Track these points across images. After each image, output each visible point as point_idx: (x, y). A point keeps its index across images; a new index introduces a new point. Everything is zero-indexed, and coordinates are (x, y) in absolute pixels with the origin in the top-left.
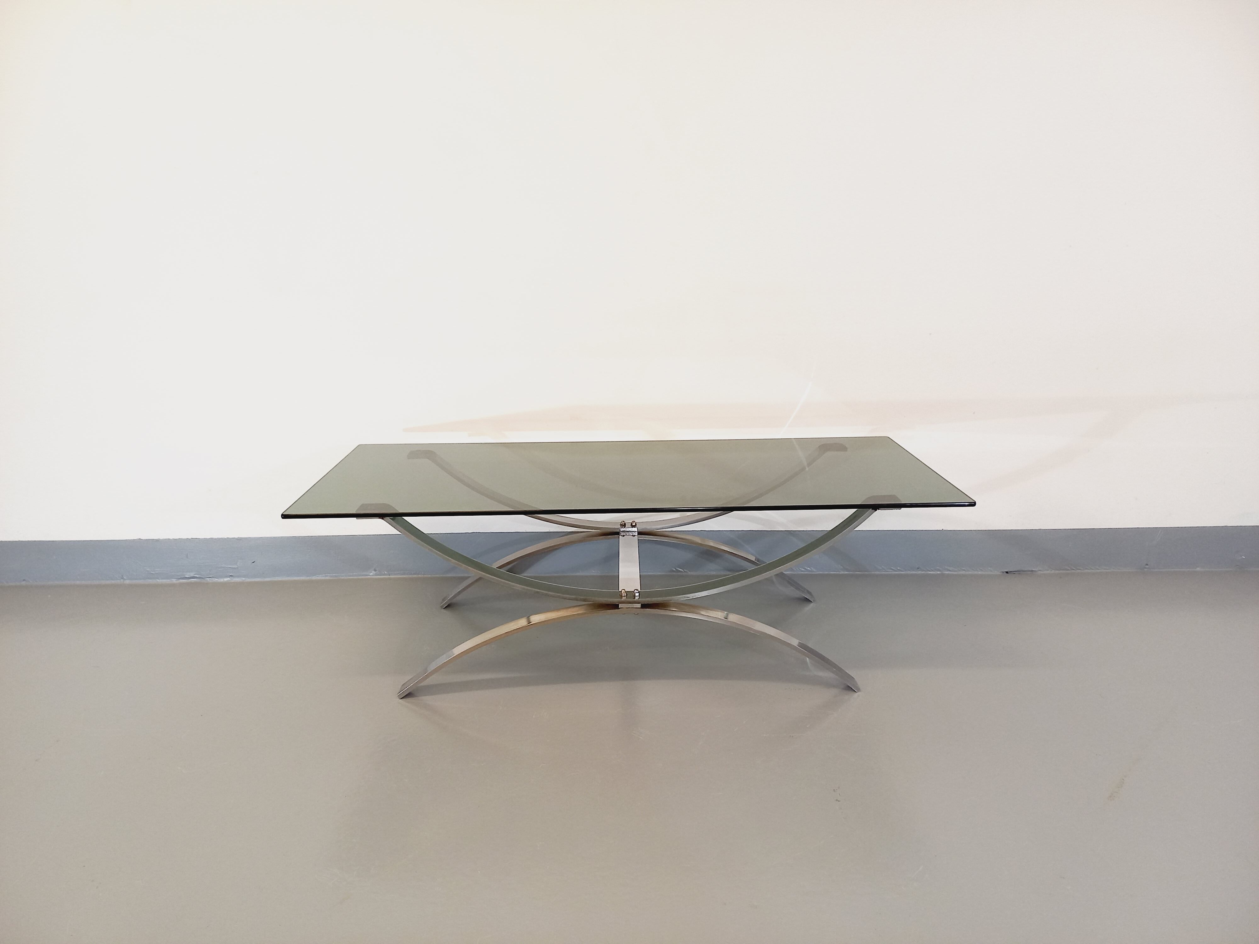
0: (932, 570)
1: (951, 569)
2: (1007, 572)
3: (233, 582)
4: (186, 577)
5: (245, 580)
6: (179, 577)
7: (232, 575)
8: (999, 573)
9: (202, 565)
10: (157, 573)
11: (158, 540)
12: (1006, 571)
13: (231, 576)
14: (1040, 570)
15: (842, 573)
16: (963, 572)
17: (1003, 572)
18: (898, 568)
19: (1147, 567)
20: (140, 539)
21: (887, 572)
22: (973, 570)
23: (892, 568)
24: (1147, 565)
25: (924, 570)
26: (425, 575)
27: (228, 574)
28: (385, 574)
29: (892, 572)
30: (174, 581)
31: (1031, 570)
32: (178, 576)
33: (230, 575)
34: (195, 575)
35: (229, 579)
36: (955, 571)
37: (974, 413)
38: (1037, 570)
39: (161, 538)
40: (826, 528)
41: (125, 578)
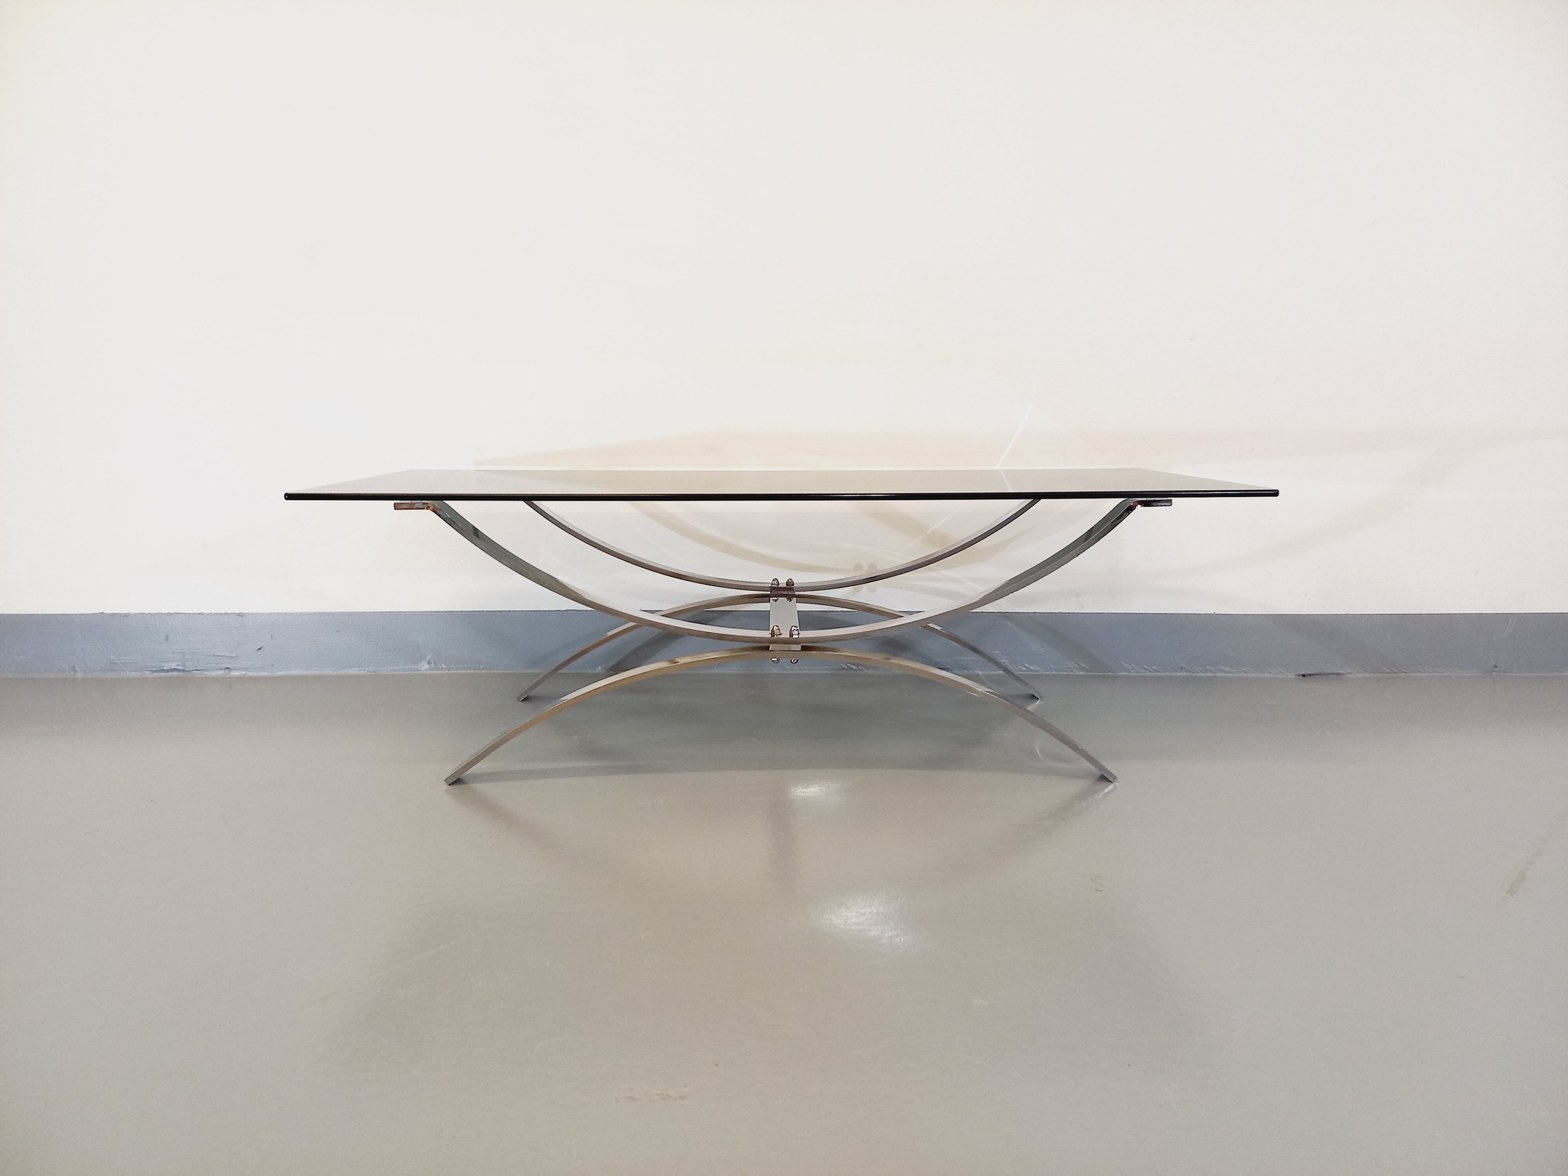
0: (1200, 671)
1: (1227, 669)
2: (1304, 676)
3: (230, 677)
4: (164, 670)
5: (246, 674)
6: (154, 669)
7: (229, 667)
8: (1294, 676)
9: (187, 651)
10: (122, 663)
11: (126, 615)
12: (1303, 673)
13: (227, 668)
14: (1349, 673)
15: (1077, 673)
16: (1243, 675)
17: (1299, 675)
18: (1154, 668)
19: (1496, 669)
20: (102, 613)
21: (1138, 672)
22: (1258, 671)
23: (1146, 667)
24: (1496, 666)
25: (1190, 672)
26: (499, 670)
27: (223, 666)
28: (442, 669)
29: (1145, 673)
30: (147, 674)
31: (1335, 671)
32: (153, 667)
33: (227, 666)
34: (178, 665)
35: (222, 672)
36: (1233, 673)
37: (1252, 449)
38: (1345, 672)
39: (132, 612)
40: (1054, 609)
41: (77, 669)
